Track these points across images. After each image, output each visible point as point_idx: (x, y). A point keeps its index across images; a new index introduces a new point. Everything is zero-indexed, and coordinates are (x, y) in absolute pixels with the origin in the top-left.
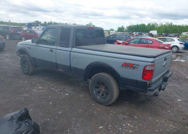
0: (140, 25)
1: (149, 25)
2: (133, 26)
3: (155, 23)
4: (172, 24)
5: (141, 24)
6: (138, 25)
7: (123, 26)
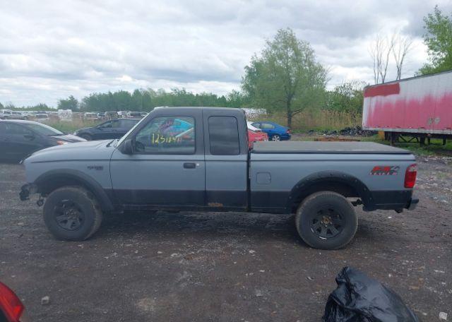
0: (116, 93)
1: (137, 92)
2: (100, 95)
3: (150, 89)
4: (185, 92)
5: (118, 91)
6: (110, 93)
7: (72, 98)
